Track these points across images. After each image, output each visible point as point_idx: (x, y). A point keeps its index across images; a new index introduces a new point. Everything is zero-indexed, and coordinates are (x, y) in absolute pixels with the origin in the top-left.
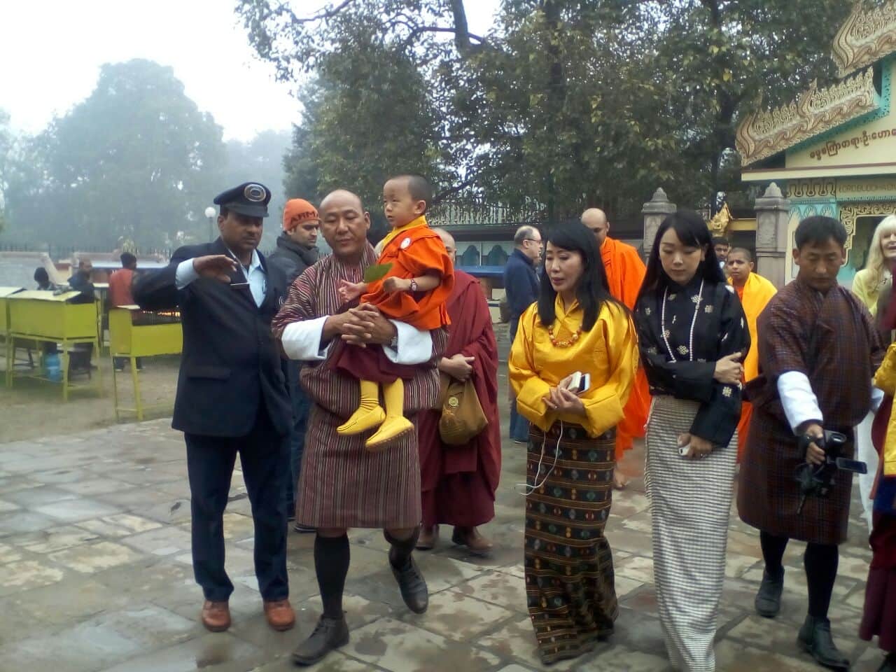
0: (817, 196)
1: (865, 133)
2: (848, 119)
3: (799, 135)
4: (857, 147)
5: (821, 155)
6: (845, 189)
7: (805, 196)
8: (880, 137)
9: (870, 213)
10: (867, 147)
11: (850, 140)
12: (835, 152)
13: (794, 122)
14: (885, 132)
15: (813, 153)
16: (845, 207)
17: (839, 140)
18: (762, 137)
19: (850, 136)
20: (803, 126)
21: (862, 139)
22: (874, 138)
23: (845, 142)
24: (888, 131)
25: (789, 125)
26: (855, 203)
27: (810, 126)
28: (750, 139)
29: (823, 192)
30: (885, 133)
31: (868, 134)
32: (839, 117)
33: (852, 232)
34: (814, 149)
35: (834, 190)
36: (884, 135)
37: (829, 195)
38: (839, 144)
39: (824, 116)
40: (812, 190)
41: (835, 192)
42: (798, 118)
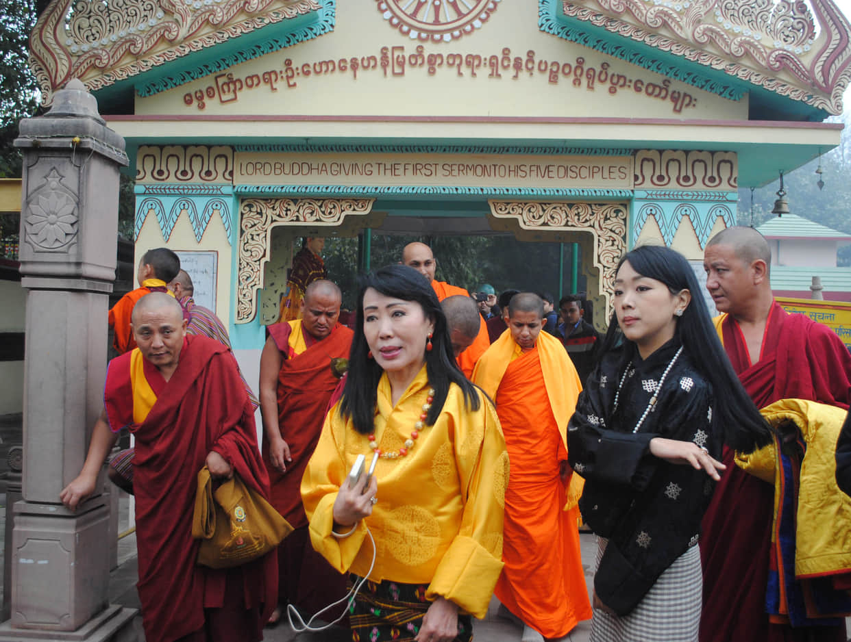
0: (196, 180)
1: (288, 63)
2: (258, 24)
3: (162, 47)
4: (273, 89)
5: (206, 100)
6: (250, 168)
7: (172, 179)
8: (317, 73)
9: (298, 220)
10: (294, 90)
11: (261, 75)
12: (231, 96)
13: (152, 21)
14: (327, 63)
15: (189, 95)
16: (250, 206)
17: (241, 72)
18: (86, 47)
19: (260, 66)
20: (169, 30)
21: (284, 75)
22: (307, 73)
23: (251, 77)
24: (332, 62)
25: (142, 26)
26: (270, 198)
27: (183, 32)
28: (59, 51)
29: (208, 173)
30: (326, 66)
31: (294, 66)
32: (242, 18)
33: (264, 256)
34: (193, 87)
35: (230, 169)
36: (324, 68)
37: (220, 180)
38: (239, 80)
39: (213, 12)
40: (188, 169)
41: (231, 173)
42: (160, 14)
